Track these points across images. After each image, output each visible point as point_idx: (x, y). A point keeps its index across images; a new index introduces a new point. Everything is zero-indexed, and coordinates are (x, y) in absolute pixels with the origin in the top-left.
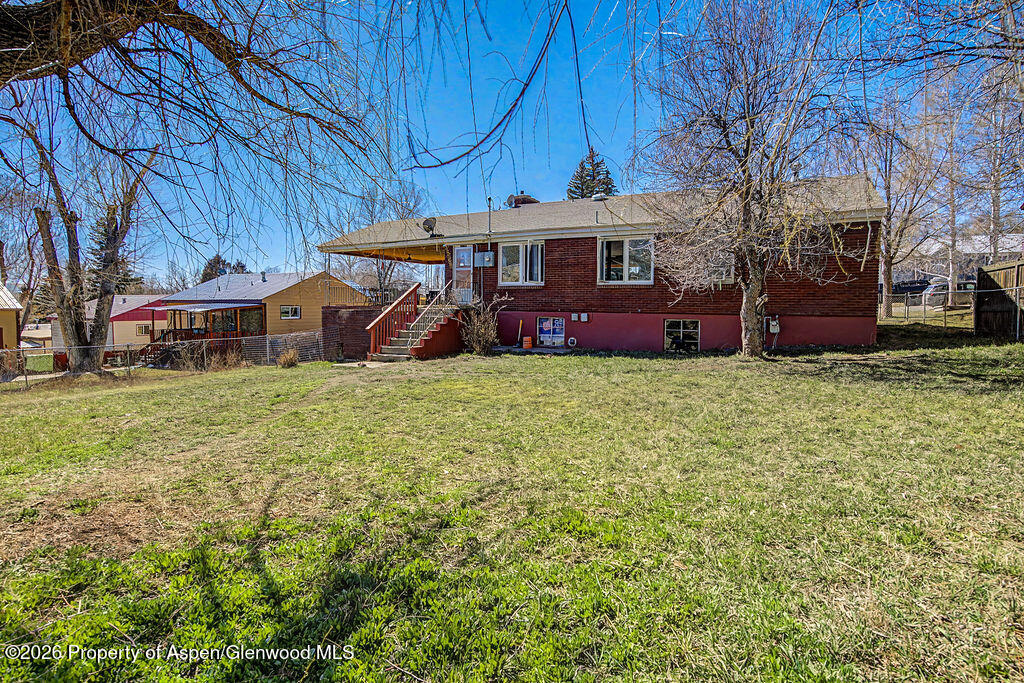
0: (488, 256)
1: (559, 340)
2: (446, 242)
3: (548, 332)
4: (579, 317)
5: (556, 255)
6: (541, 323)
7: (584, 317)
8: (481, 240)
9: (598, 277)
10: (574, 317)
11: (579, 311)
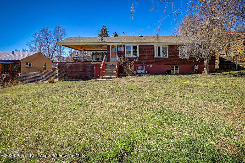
0: (123, 49)
1: (143, 72)
2: (108, 44)
3: (140, 70)
4: (149, 66)
5: (143, 49)
6: (137, 67)
7: (151, 66)
8: (121, 44)
9: (154, 56)
10: (148, 65)
11: (150, 64)
